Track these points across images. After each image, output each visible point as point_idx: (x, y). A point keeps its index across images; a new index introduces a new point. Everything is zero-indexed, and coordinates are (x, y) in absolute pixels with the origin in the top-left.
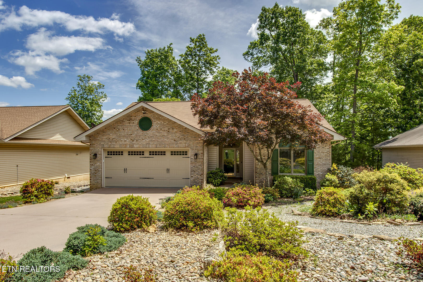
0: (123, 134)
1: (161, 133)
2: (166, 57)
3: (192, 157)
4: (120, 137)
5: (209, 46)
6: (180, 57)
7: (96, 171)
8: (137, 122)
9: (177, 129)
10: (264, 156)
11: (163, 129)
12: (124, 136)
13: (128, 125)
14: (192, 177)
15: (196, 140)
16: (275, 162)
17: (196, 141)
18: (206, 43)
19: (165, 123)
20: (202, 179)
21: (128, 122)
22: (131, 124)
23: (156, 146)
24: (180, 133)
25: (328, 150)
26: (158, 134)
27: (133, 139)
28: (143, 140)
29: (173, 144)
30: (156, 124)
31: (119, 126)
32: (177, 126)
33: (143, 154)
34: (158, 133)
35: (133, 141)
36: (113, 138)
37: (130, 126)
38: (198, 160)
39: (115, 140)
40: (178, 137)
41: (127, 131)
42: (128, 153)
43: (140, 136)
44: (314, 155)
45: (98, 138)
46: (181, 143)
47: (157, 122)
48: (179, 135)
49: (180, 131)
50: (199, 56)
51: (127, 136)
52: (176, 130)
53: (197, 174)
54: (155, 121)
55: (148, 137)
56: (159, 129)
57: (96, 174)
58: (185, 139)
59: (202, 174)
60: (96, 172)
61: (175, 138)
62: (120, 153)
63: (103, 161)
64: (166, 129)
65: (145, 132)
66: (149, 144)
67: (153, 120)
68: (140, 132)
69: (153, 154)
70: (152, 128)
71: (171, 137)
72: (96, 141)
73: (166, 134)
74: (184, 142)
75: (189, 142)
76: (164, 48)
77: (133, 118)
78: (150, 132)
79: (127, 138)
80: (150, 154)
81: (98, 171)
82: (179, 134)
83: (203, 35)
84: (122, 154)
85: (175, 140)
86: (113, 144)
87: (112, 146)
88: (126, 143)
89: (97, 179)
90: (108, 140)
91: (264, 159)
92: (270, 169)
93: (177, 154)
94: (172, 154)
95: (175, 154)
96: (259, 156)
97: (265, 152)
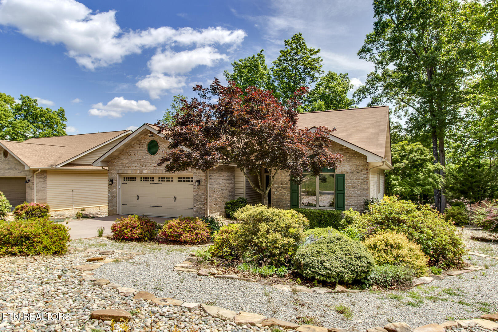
0: (134, 159)
2: (256, 67)
4: (131, 162)
5: (309, 47)
6: (273, 65)
8: (145, 146)
10: (282, 184)
12: (135, 161)
13: (138, 149)
14: (195, 206)
16: (295, 191)
18: (303, 43)
20: (205, 210)
21: (138, 146)
22: (141, 149)
23: (162, 171)
25: (365, 176)
27: (142, 164)
28: (151, 165)
30: (162, 148)
33: (153, 181)
36: (126, 163)
38: (201, 187)
39: (127, 165)
41: (137, 156)
42: (140, 179)
43: (148, 161)
44: (346, 182)
45: (114, 164)
47: (163, 145)
50: (296, 60)
51: (137, 161)
53: (200, 204)
54: (161, 145)
55: (155, 162)
57: (112, 200)
59: (205, 204)
60: (112, 198)
62: (133, 179)
63: (119, 187)
65: (152, 156)
66: (156, 169)
67: (159, 143)
68: (149, 156)
69: (162, 181)
70: (159, 152)
72: (113, 166)
76: (254, 56)
77: (142, 141)
78: (156, 157)
79: (137, 163)
80: (159, 181)
81: (114, 197)
83: (300, 34)
84: (135, 180)
86: (126, 170)
87: (125, 172)
88: (136, 168)
89: (114, 206)
90: (122, 165)
91: (282, 187)
92: (289, 200)
93: (184, 181)
94: (179, 181)
95: (181, 181)
96: (276, 184)
97: (283, 178)
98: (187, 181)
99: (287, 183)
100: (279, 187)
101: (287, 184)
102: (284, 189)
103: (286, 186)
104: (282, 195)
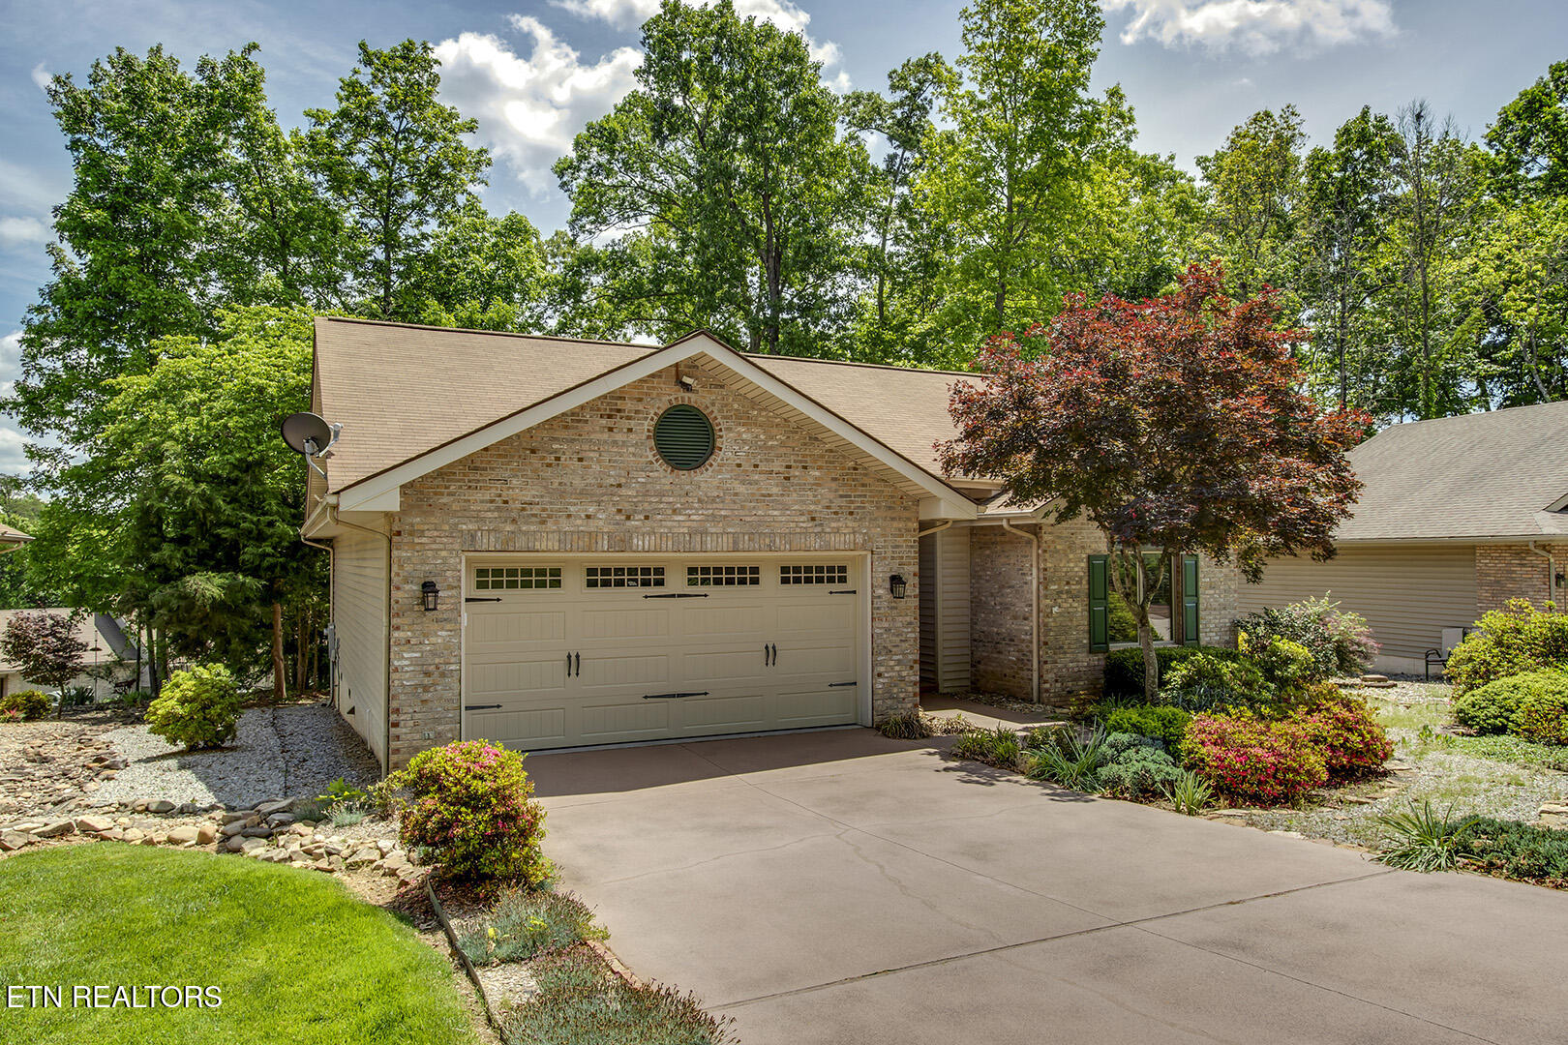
0: (578, 482)
1: (756, 482)
3: (880, 592)
4: (562, 494)
7: (427, 674)
8: (648, 425)
9: (819, 468)
10: (1068, 583)
11: (763, 467)
12: (583, 493)
13: (605, 436)
14: (880, 675)
15: (893, 519)
16: (1098, 602)
17: (895, 524)
19: (772, 438)
20: (915, 683)
21: (604, 422)
22: (619, 437)
23: (735, 543)
24: (834, 485)
26: (741, 489)
27: (626, 506)
28: (674, 511)
29: (805, 533)
30: (732, 443)
31: (555, 439)
32: (822, 456)
34: (743, 483)
35: (628, 518)
36: (528, 499)
37: (615, 442)
38: (901, 603)
39: (535, 510)
40: (825, 503)
41: (596, 467)
42: (583, 578)
43: (661, 494)
44: (1201, 575)
45: (445, 500)
46: (837, 531)
47: (740, 434)
48: (831, 496)
49: (834, 479)
51: (599, 491)
52: (817, 473)
53: (899, 662)
54: (729, 429)
55: (700, 501)
56: (746, 466)
57: (426, 689)
58: (851, 513)
59: (915, 662)
60: (427, 681)
61: (812, 507)
63: (465, 620)
64: (778, 466)
65: (684, 476)
66: (704, 533)
67: (720, 423)
68: (663, 474)
69: (705, 582)
70: (716, 459)
71: (796, 502)
72: (432, 514)
73: (775, 490)
74: (850, 524)
75: (869, 528)
78: (707, 479)
79: (599, 503)
80: (692, 582)
81: (443, 675)
82: (830, 490)
85: (813, 519)
86: (525, 533)
87: (521, 542)
88: (592, 525)
89: (437, 721)
90: (498, 509)
91: (1068, 592)
92: (1087, 628)
93: (808, 580)
94: (785, 581)
95: (797, 581)
96: (1054, 583)
97: (1072, 565)
98: (820, 580)
99: (1081, 578)
100: (1061, 592)
101: (1079, 583)
102: (1074, 597)
103: (1078, 587)
104: (1069, 614)
